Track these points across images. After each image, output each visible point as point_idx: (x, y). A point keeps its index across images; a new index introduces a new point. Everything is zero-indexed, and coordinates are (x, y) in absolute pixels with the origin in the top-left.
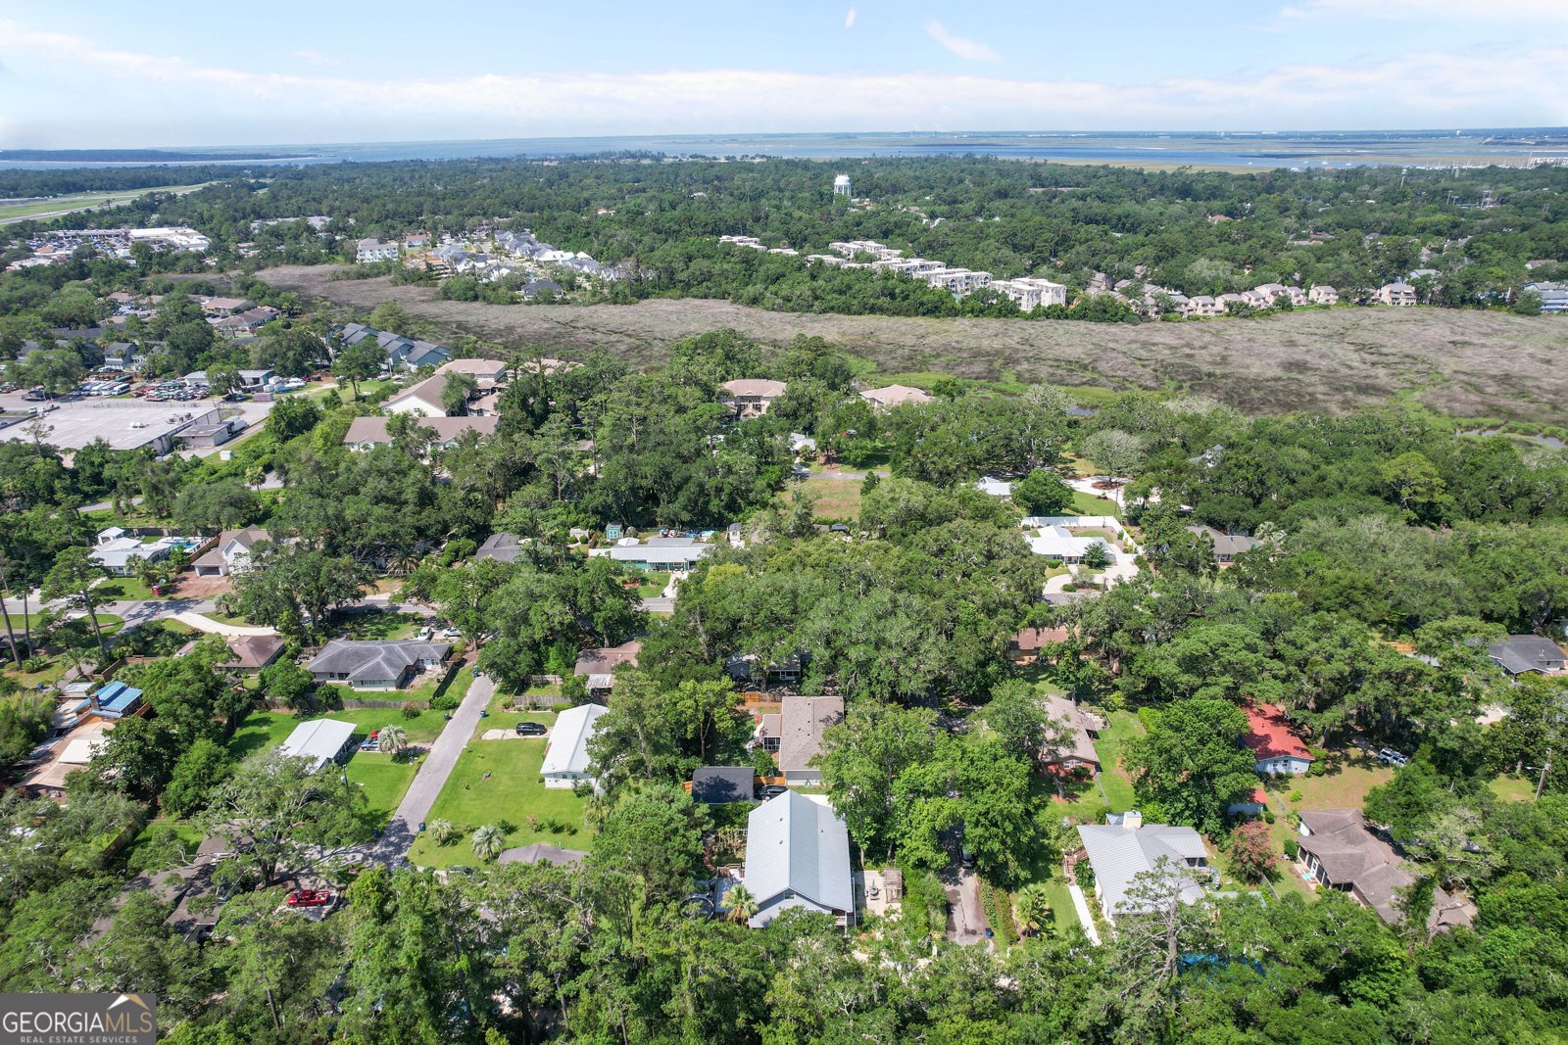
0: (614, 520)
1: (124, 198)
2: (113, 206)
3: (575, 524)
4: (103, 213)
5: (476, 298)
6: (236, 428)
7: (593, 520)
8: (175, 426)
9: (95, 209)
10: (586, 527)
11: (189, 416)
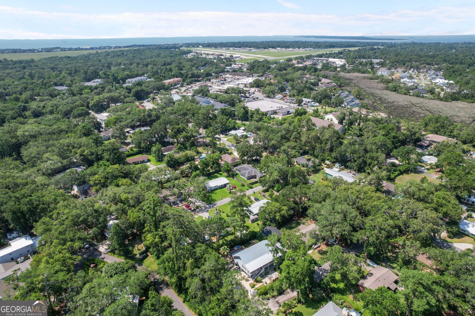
0: (339, 162)
1: (336, 50)
2: (333, 52)
3: (328, 160)
4: (330, 54)
5: (395, 91)
6: (290, 112)
7: (332, 160)
8: (277, 109)
9: (328, 53)
10: (330, 161)
11: (282, 107)
